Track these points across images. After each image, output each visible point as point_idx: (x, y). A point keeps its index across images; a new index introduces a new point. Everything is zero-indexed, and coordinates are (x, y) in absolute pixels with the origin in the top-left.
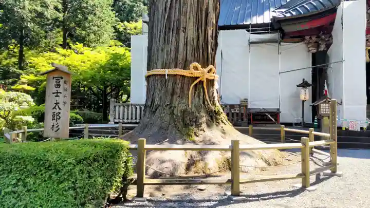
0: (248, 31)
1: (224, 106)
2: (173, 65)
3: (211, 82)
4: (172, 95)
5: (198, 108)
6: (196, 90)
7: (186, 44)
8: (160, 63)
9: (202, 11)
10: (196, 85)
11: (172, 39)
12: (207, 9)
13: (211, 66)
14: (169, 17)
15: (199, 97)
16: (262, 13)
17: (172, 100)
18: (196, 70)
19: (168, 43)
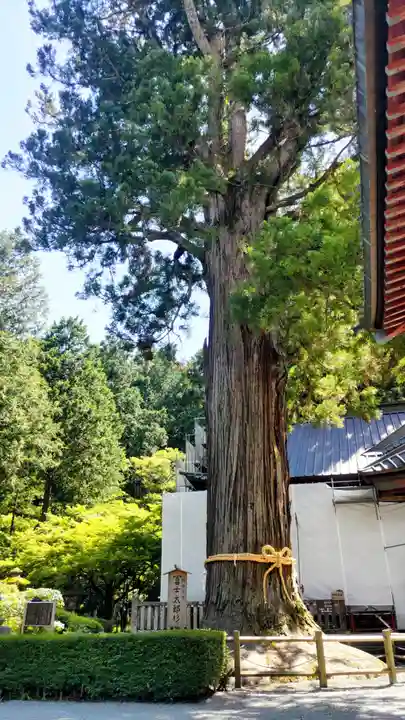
0: (330, 485)
1: (309, 603)
2: (242, 549)
3: (288, 569)
4: (244, 587)
5: (276, 604)
6: (270, 579)
7: (255, 523)
8: (226, 547)
9: (269, 482)
10: (270, 573)
11: (240, 519)
12: (275, 481)
13: (286, 549)
14: (235, 492)
15: (275, 588)
16: (346, 459)
17: (243, 594)
18: (270, 554)
19: (235, 523)
